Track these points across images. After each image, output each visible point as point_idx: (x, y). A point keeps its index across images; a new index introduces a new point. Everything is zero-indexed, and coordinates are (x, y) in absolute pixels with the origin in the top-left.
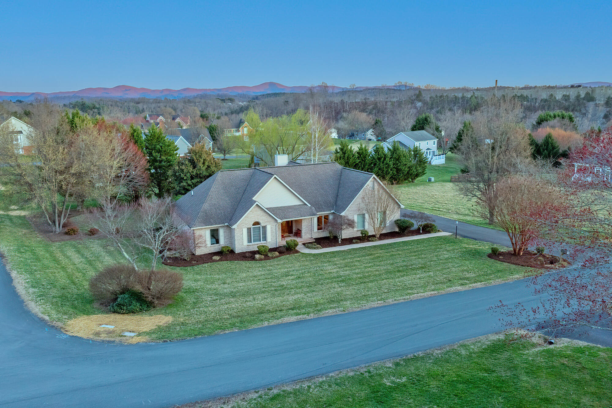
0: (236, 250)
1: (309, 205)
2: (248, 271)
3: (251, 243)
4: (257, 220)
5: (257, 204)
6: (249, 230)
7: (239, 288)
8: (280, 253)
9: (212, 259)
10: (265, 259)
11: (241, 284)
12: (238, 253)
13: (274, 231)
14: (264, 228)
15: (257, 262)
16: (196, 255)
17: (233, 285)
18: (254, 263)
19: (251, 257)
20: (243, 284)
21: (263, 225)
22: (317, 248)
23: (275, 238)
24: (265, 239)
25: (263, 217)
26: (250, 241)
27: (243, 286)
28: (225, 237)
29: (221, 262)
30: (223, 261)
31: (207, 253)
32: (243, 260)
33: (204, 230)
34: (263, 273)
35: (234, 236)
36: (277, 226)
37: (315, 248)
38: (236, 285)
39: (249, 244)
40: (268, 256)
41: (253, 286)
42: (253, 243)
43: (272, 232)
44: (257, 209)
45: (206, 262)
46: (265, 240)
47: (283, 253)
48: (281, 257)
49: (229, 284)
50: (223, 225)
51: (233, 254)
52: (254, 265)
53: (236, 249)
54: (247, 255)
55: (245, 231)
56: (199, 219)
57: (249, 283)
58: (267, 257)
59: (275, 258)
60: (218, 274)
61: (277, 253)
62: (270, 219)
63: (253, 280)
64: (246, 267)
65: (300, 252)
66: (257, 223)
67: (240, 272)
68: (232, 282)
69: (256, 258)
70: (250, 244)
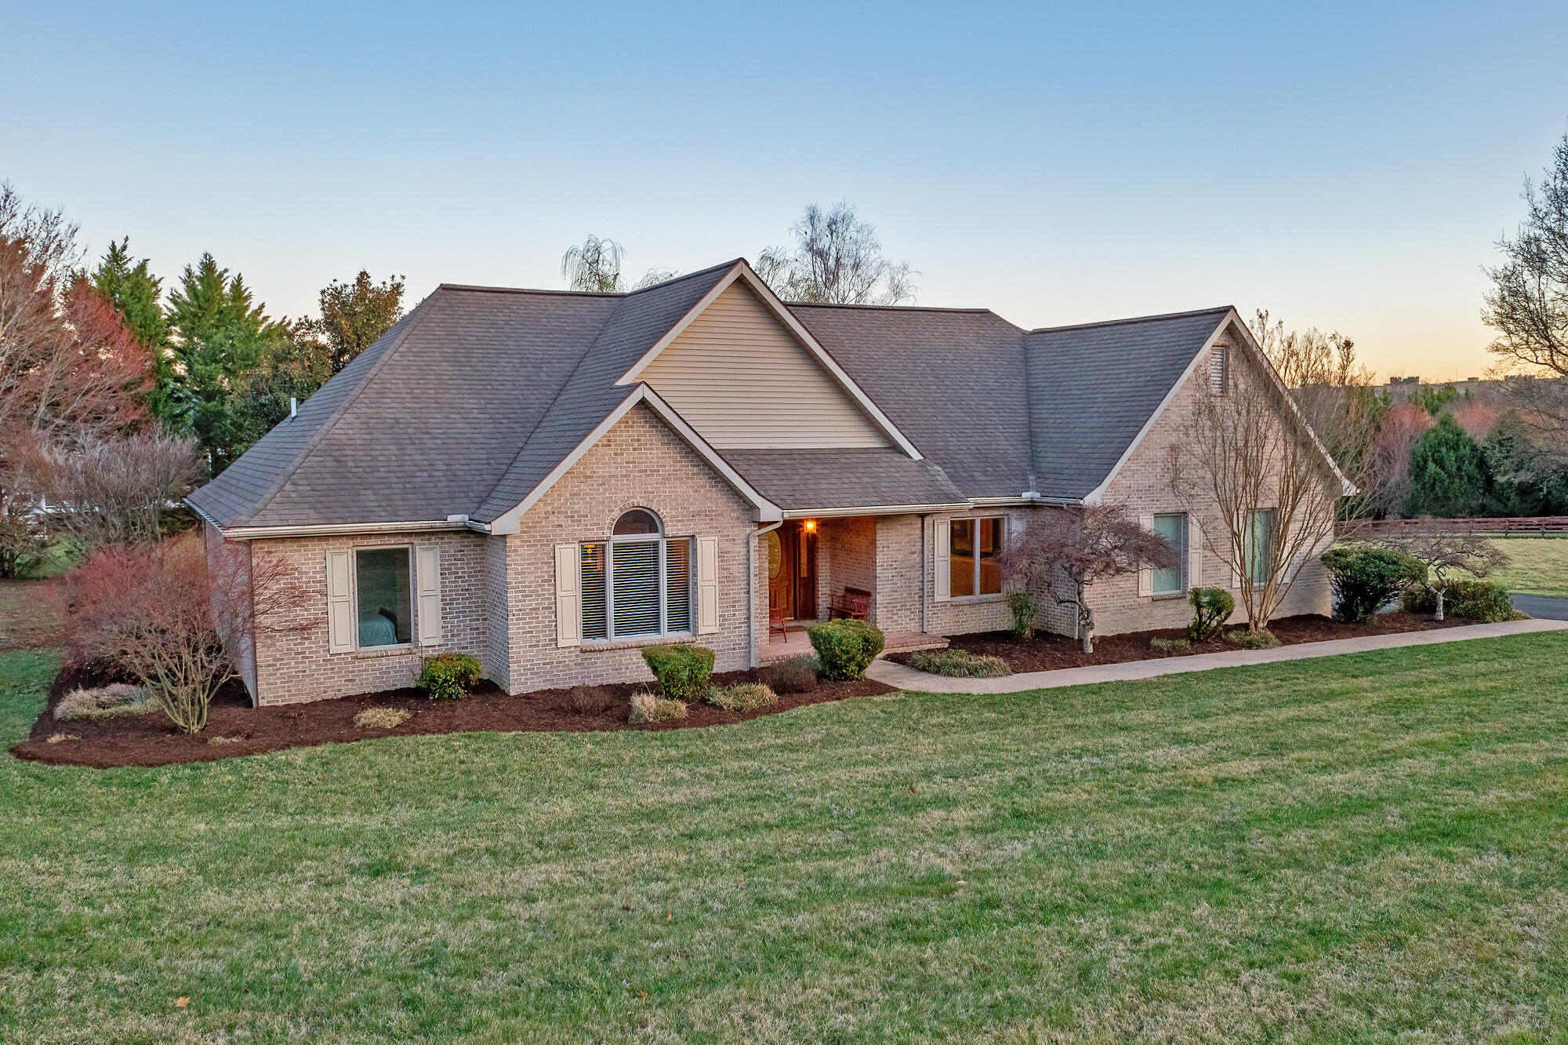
0: (513, 676)
1: (916, 456)
2: (592, 787)
3: (604, 634)
4: (640, 501)
5: (643, 403)
6: (591, 554)
7: (513, 908)
8: (780, 688)
9: (350, 722)
10: (692, 722)
11: (533, 876)
12: (527, 697)
13: (738, 570)
14: (683, 550)
15: (647, 733)
16: (263, 703)
17: (458, 887)
18: (627, 741)
19: (607, 708)
20: (558, 872)
21: (673, 529)
22: (987, 671)
23: (741, 615)
24: (683, 617)
25: (681, 489)
26: (594, 626)
27: (557, 890)
28: (446, 603)
29: (410, 740)
30: (425, 731)
31: (329, 695)
32: (552, 727)
33: (315, 549)
34: (705, 793)
35: (502, 594)
36: (754, 542)
37: (973, 672)
38: (483, 879)
39: (591, 643)
40: (714, 705)
41: (657, 888)
42: (613, 639)
43: (726, 579)
44: (642, 430)
45: (308, 737)
46: (687, 627)
47: (801, 691)
48: (794, 712)
49: (421, 873)
50: (438, 523)
51: (492, 698)
52: (627, 756)
53: (514, 667)
54: (582, 700)
55: (569, 563)
56: (288, 487)
57: (608, 863)
58: (704, 711)
59: (754, 714)
60: (365, 806)
61: (765, 692)
62: (714, 499)
63: (642, 839)
64: (572, 762)
65: (896, 690)
66: (639, 519)
67: (531, 791)
68: (449, 860)
69: (640, 716)
70: (599, 642)
